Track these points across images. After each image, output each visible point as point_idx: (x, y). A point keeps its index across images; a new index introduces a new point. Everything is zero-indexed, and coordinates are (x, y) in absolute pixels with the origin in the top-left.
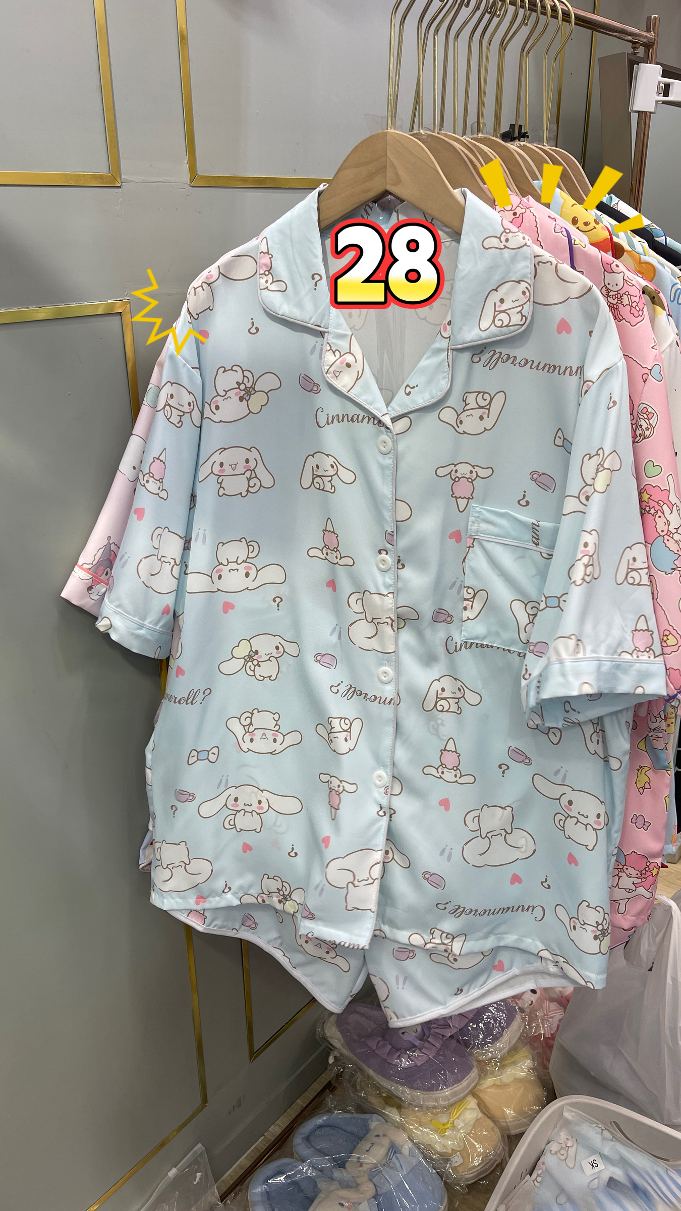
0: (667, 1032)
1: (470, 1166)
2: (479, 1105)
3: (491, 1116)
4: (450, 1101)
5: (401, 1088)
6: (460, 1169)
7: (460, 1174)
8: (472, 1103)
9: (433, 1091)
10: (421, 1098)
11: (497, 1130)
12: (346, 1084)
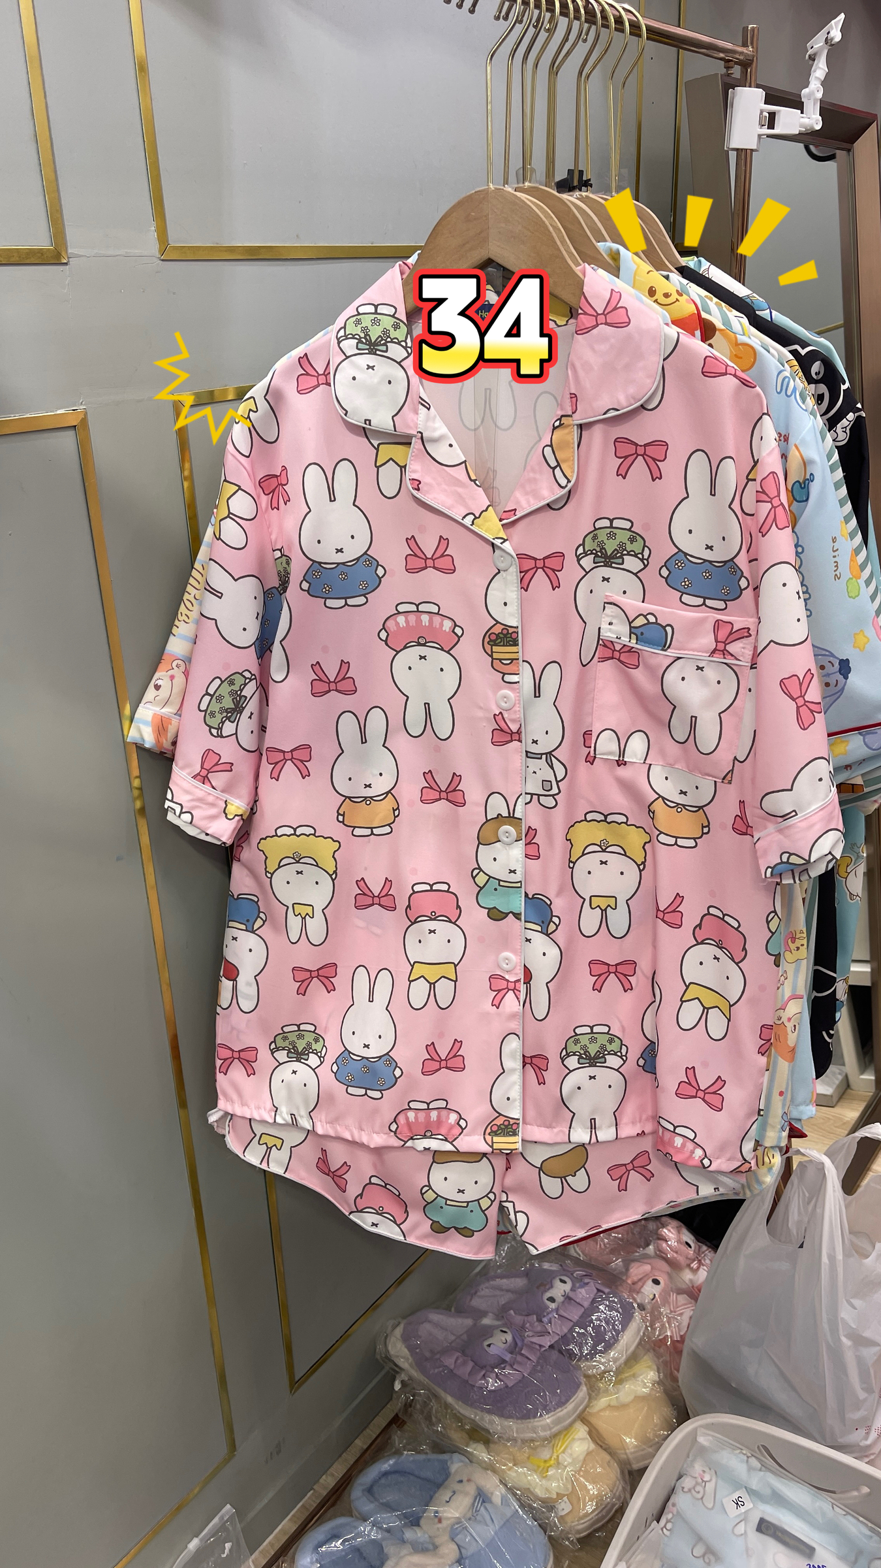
0: (826, 1326)
1: (581, 1514)
2: (590, 1433)
3: (608, 1447)
4: (553, 1430)
5: (487, 1417)
6: (569, 1519)
7: (569, 1524)
8: (581, 1431)
9: (529, 1418)
10: (515, 1429)
11: (614, 1464)
12: (417, 1416)
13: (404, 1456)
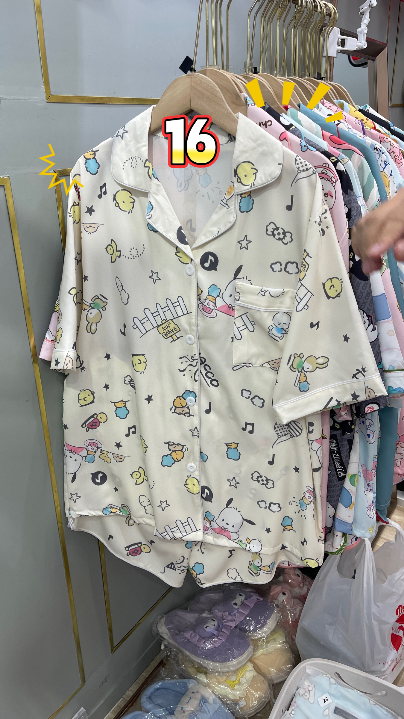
0: (365, 615)
1: (250, 707)
2: (254, 667)
3: (263, 673)
4: (237, 667)
5: (206, 662)
6: (245, 709)
8: (250, 666)
9: (226, 662)
10: (220, 667)
11: (266, 682)
12: (172, 661)
13: (166, 681)
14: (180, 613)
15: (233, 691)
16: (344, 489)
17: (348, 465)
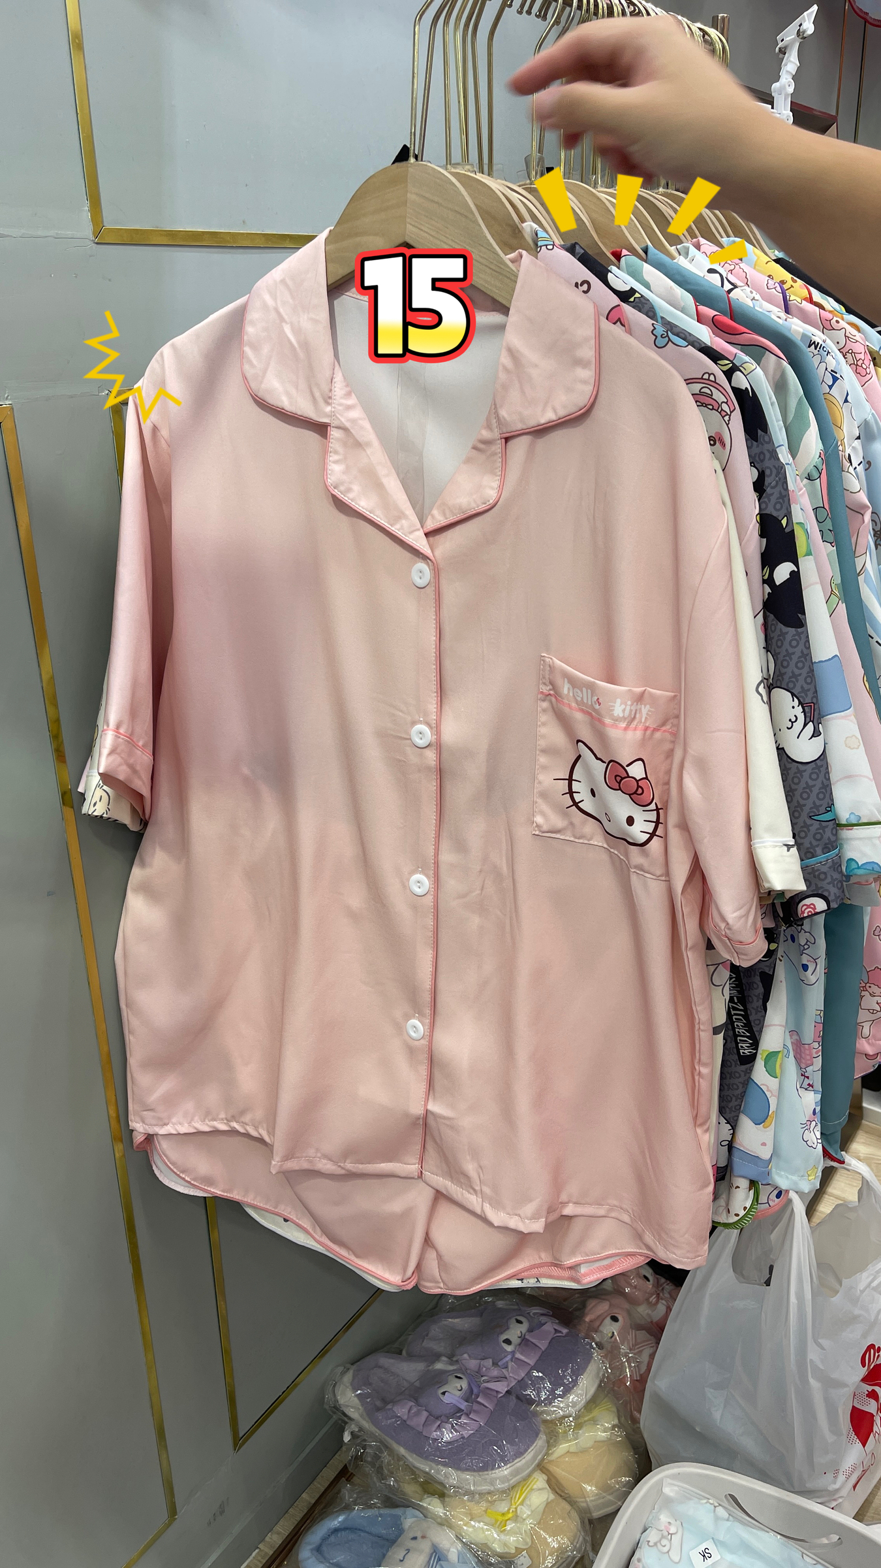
0: (794, 1369)
2: (549, 1482)
3: (568, 1496)
4: (511, 1482)
5: (444, 1470)
8: (540, 1481)
9: (487, 1470)
10: (472, 1483)
11: (575, 1515)
12: (368, 1469)
13: (355, 1511)
14: (385, 1361)
15: (503, 1537)
16: (751, 1085)
17: (761, 1031)
